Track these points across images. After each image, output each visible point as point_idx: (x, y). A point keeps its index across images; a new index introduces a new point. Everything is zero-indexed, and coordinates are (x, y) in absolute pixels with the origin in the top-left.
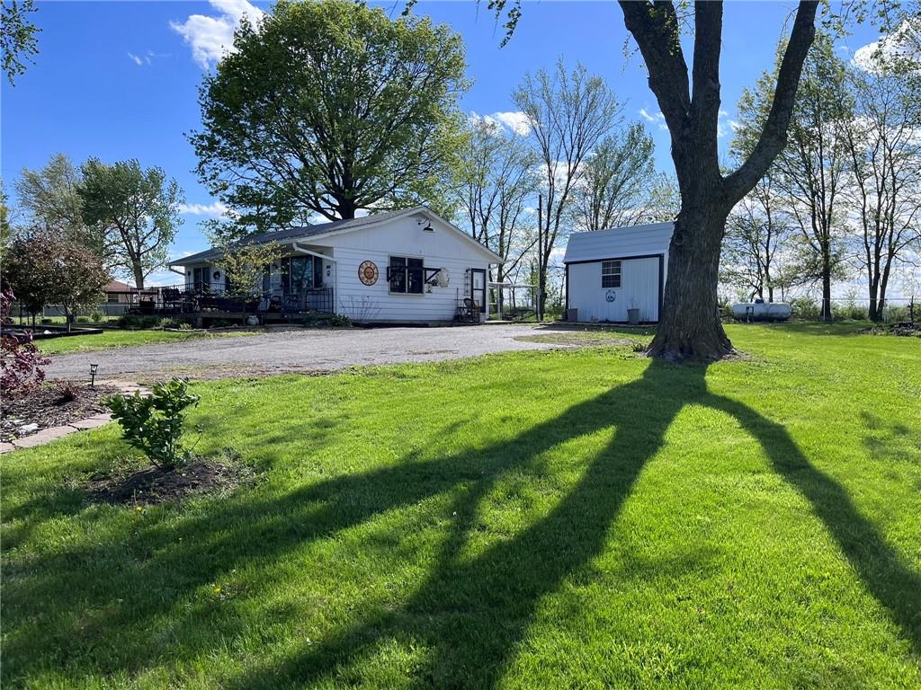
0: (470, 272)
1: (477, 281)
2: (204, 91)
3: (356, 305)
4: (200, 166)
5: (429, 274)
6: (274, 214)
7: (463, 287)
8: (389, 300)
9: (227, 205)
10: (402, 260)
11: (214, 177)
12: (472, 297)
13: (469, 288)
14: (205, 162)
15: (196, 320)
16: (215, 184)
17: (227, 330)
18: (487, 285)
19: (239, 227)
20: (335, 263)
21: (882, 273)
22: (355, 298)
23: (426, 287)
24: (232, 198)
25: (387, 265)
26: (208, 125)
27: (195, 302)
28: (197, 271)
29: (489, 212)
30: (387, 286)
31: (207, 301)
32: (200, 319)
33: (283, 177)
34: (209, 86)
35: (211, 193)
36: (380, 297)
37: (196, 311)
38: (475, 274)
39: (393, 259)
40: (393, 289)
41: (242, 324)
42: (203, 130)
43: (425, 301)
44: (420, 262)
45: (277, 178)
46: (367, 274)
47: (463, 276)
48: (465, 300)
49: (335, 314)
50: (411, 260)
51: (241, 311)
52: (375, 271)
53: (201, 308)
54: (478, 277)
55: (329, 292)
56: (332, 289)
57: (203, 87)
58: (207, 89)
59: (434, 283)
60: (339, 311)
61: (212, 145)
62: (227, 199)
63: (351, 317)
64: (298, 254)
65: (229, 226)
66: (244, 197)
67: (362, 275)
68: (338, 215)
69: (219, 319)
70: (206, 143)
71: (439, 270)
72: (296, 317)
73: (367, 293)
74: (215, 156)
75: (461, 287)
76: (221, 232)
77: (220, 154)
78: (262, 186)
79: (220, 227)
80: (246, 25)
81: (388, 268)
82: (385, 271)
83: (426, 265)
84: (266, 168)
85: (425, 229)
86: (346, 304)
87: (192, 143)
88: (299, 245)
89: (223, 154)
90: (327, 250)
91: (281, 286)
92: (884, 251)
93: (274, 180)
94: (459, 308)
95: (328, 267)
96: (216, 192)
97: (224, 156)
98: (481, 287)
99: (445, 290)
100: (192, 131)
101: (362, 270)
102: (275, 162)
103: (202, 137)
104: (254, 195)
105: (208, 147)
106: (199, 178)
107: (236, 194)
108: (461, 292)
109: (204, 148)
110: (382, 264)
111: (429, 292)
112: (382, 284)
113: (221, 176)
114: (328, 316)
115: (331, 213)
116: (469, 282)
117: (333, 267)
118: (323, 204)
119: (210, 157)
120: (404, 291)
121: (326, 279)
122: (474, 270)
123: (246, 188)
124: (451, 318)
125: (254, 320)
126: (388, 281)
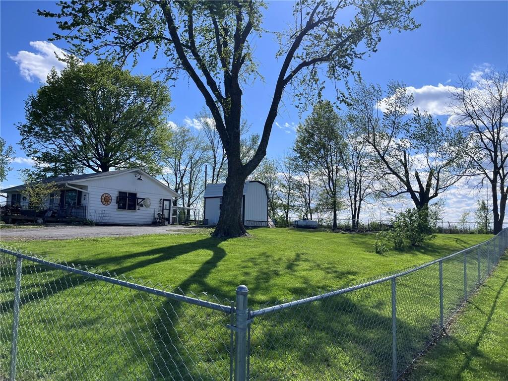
0: (162, 201)
1: (166, 205)
2: (28, 103)
3: (98, 215)
4: (22, 141)
5: (140, 201)
6: (63, 167)
7: (158, 208)
8: (117, 213)
9: (36, 162)
10: (126, 193)
11: (29, 147)
12: (163, 213)
13: (161, 208)
14: (25, 139)
15: (8, 220)
16: (30, 150)
17: (24, 225)
18: (171, 207)
19: (42, 173)
20: (88, 194)
21: (357, 208)
22: (97, 212)
23: (137, 207)
24: (39, 158)
25: (117, 196)
26: (29, 120)
27: (9, 211)
28: (13, 196)
29: (185, 171)
30: (116, 206)
31: (16, 210)
32: (10, 220)
33: (70, 149)
34: (32, 100)
35: (27, 155)
36: (112, 211)
37: (9, 215)
38: (165, 202)
39: (120, 193)
40: (119, 208)
41: (33, 222)
42: (25, 122)
43: (136, 214)
44: (135, 195)
45: (66, 149)
46: (106, 200)
47: (158, 202)
48: (158, 214)
49: (86, 219)
50: (130, 194)
51: (34, 216)
52: (110, 198)
53: (12, 213)
54: (166, 203)
55: (84, 208)
56: (86, 206)
57: (28, 101)
58: (30, 102)
59: (142, 205)
60: (89, 218)
61: (30, 130)
62: (36, 159)
63: (95, 221)
64: (67, 189)
65: (36, 173)
66: (46, 157)
67: (103, 200)
68: (100, 170)
69: (21, 220)
70: (26, 129)
71: (145, 199)
72: (64, 220)
73: (104, 209)
74: (31, 136)
75: (157, 208)
76: (31, 175)
77: (34, 135)
78: (57, 153)
79: (30, 173)
80: (54, 73)
81: (117, 197)
82: (116, 199)
83: (138, 196)
84: (60, 144)
85: (138, 179)
86: (92, 214)
87: (18, 129)
88: (69, 184)
89: (36, 134)
90: (85, 187)
91: (59, 205)
92: (358, 198)
93: (64, 150)
94: (155, 218)
95: (85, 196)
96: (31, 154)
97: (37, 136)
98: (168, 208)
99: (148, 209)
100: (19, 123)
101: (103, 198)
102: (66, 141)
103: (24, 126)
104: (52, 157)
105: (27, 131)
106: (21, 146)
107: (41, 156)
108: (157, 210)
109: (25, 131)
110: (114, 195)
111: (139, 209)
112: (114, 204)
113: (34, 146)
114: (82, 220)
115: (97, 168)
116: (161, 205)
117: (87, 196)
118: (92, 164)
119: (28, 136)
120: (126, 209)
121: (83, 202)
122: (164, 200)
123: (47, 153)
124: (151, 223)
125: (40, 220)
126: (117, 203)
